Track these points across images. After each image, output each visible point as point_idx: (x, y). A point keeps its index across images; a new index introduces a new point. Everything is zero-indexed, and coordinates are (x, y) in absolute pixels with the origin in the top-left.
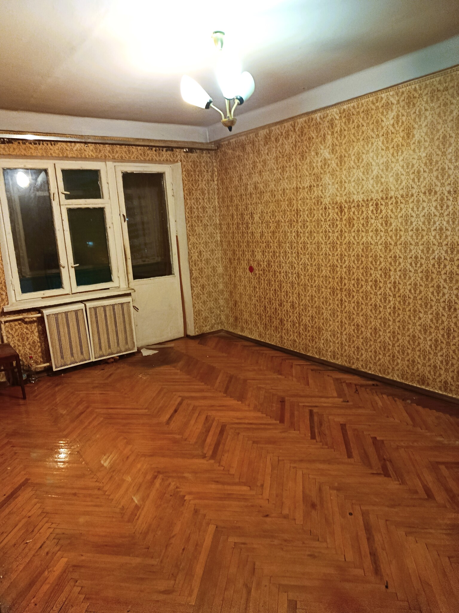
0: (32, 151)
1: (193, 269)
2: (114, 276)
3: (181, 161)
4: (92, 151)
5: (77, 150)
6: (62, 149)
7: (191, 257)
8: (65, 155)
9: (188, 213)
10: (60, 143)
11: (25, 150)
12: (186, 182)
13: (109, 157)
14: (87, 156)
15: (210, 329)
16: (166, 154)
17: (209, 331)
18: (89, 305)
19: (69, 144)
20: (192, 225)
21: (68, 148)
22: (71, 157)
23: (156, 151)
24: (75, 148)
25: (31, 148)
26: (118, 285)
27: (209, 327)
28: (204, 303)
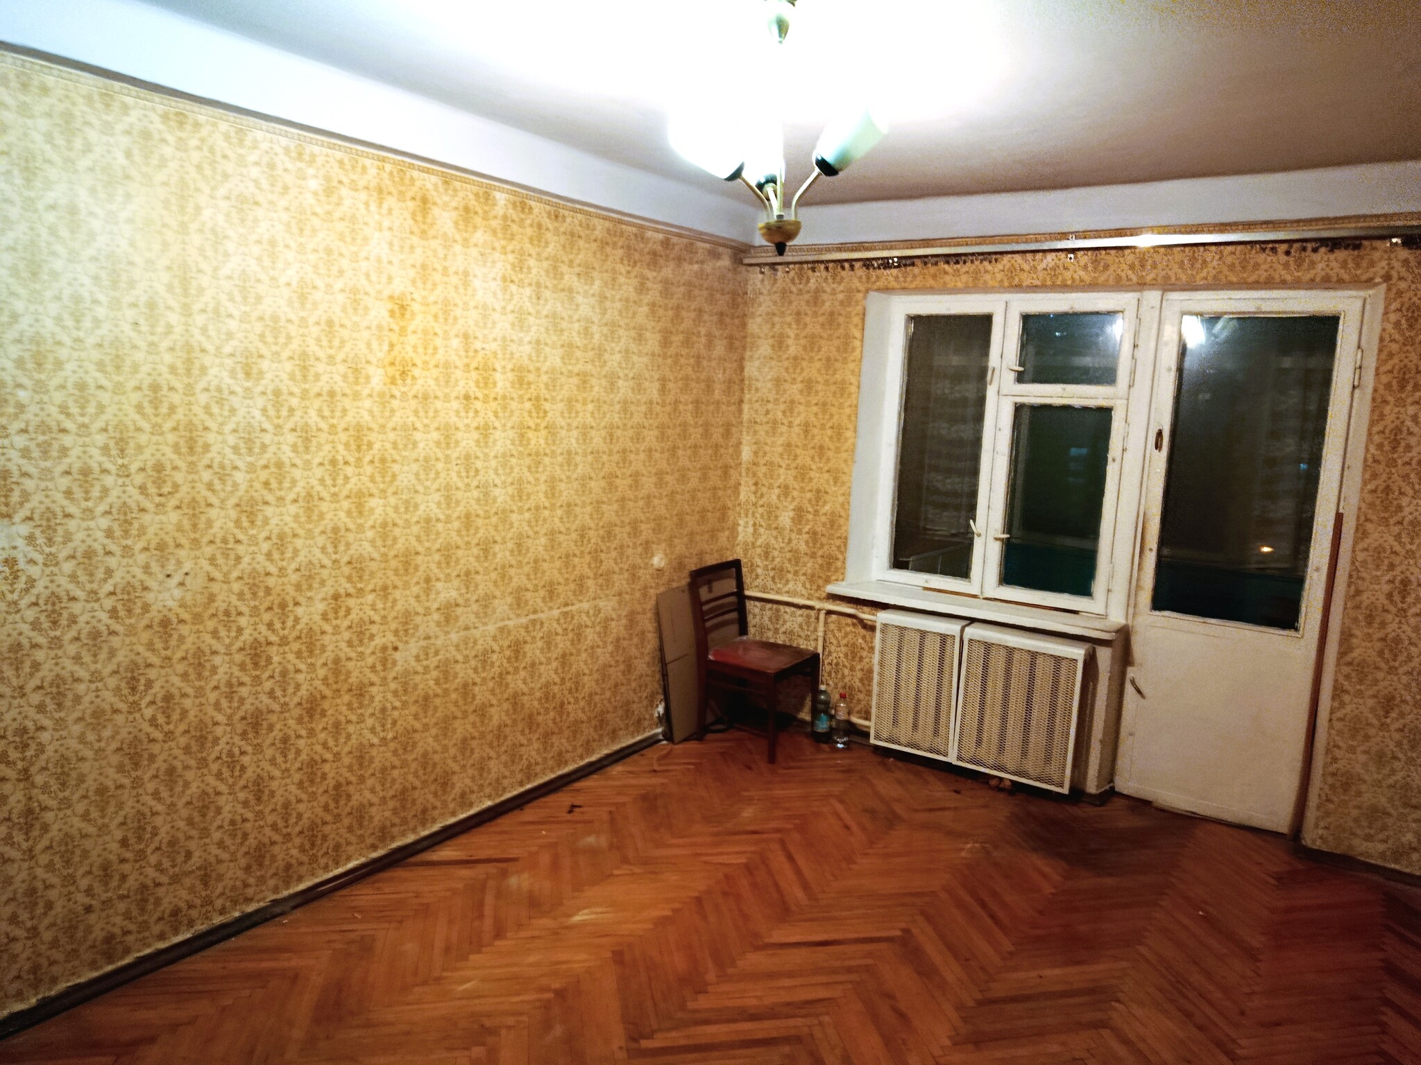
0: (947, 278)
1: (1357, 632)
2: (1099, 585)
3: (1387, 278)
4: (1085, 267)
5: (1045, 269)
6: (1012, 270)
7: (1358, 592)
8: (1016, 281)
9: (1380, 446)
10: (1007, 258)
11: (934, 277)
12: (1394, 347)
13: (1129, 279)
14: (1069, 282)
15: (1382, 855)
16: (1325, 262)
17: (1380, 862)
18: (973, 632)
19: (1029, 256)
20: (1388, 489)
21: (1026, 267)
22: (1028, 287)
23: (1288, 253)
24: (1043, 265)
25: (946, 273)
26: (1102, 612)
27: (1381, 847)
28: (1380, 758)
